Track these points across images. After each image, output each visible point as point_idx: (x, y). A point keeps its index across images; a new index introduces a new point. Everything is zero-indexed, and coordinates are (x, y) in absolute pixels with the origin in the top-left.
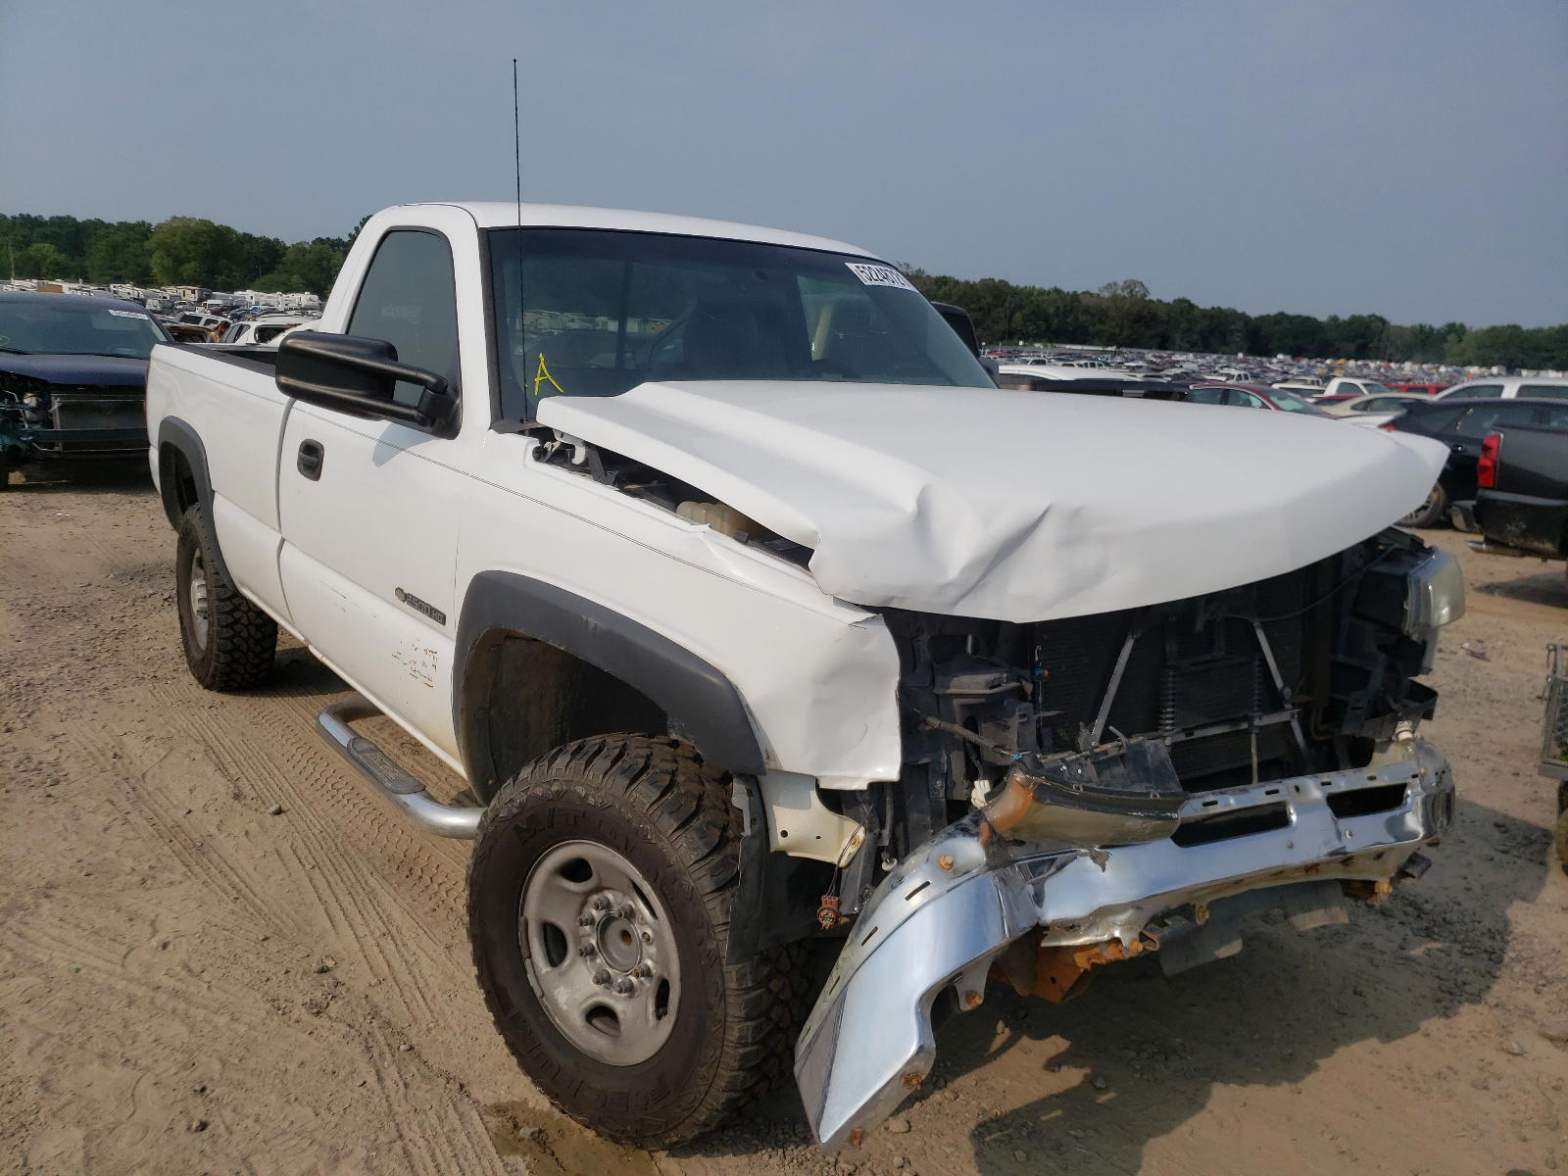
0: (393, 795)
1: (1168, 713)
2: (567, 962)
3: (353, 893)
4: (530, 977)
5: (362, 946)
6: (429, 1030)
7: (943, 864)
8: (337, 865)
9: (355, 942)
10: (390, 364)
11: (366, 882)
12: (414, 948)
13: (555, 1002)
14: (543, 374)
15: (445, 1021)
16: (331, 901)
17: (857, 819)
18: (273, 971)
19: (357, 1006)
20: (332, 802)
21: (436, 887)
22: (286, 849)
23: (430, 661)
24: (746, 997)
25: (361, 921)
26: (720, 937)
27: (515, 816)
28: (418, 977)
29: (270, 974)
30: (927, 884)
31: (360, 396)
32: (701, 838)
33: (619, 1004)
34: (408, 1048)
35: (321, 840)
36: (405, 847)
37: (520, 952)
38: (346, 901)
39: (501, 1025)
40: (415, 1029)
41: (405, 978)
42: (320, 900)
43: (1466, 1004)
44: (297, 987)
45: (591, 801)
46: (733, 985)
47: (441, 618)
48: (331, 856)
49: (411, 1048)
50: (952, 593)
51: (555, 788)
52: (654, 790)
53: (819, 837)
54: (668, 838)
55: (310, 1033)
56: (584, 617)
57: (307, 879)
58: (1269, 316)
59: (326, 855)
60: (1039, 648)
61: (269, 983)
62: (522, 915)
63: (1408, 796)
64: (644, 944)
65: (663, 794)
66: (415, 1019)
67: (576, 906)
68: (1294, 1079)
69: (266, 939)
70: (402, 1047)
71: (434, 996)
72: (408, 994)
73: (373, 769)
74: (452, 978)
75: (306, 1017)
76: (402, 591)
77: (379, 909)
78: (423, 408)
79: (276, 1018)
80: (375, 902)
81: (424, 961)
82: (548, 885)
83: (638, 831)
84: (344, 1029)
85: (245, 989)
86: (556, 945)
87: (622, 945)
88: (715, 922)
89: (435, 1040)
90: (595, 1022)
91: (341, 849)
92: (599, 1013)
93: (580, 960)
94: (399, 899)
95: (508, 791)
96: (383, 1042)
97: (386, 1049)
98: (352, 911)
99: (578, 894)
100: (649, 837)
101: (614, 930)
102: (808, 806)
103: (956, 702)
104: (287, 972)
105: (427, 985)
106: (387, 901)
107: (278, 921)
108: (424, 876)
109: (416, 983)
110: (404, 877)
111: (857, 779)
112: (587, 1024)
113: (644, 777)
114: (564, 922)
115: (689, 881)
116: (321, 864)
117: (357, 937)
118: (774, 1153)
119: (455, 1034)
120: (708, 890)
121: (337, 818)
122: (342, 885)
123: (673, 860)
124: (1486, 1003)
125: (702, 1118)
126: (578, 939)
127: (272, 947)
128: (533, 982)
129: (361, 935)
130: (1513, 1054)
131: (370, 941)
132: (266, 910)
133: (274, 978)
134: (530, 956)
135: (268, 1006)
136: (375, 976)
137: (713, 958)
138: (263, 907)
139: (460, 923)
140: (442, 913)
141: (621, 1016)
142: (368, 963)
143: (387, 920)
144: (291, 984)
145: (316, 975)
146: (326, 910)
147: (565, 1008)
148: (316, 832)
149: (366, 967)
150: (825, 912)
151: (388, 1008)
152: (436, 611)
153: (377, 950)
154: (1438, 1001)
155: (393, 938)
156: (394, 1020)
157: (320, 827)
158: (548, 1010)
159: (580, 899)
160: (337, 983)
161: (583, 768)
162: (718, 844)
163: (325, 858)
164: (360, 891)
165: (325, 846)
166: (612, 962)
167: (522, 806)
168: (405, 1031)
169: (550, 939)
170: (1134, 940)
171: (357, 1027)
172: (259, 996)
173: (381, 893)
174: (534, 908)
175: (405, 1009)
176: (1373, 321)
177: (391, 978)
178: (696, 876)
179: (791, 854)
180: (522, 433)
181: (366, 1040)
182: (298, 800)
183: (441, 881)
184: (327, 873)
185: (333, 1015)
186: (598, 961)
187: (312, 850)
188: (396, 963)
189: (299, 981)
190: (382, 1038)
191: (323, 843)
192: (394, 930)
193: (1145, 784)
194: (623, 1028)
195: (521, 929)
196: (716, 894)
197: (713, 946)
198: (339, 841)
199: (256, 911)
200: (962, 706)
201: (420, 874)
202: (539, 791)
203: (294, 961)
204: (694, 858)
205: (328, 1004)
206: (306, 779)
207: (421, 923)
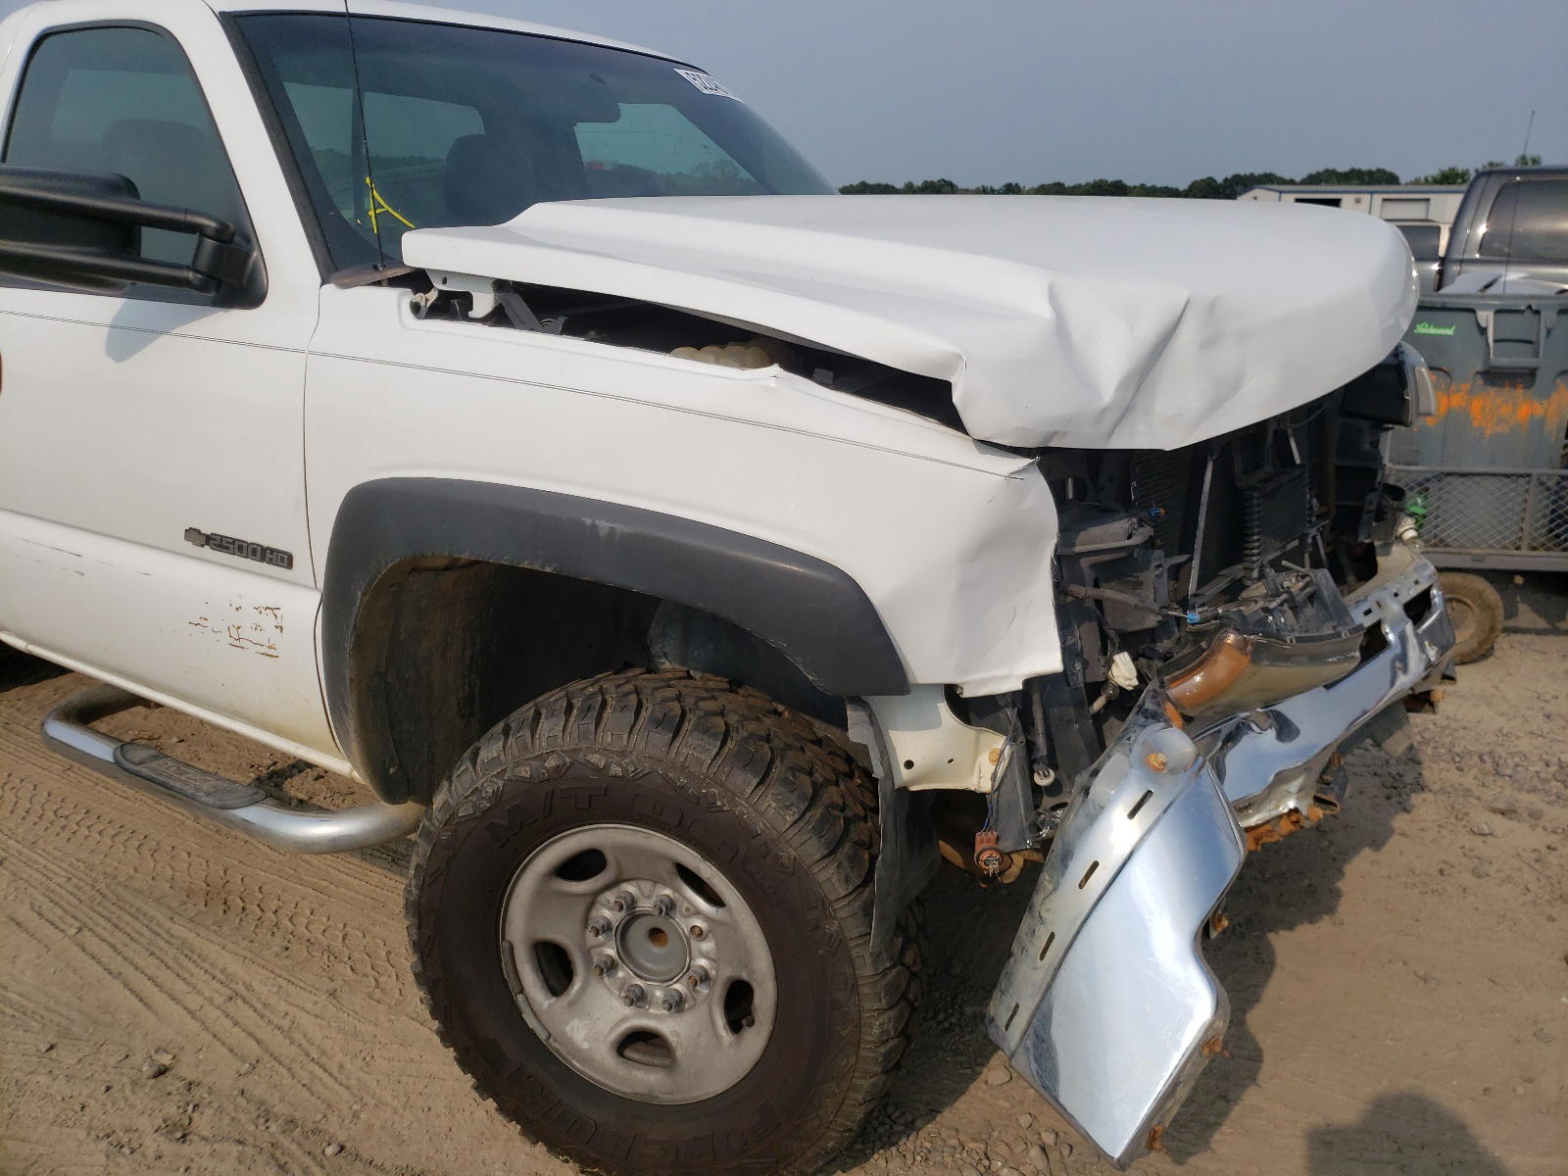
0: (220, 811)
1: (1254, 542)
2: (577, 985)
3: (156, 951)
4: (528, 1017)
5: (203, 1023)
6: (356, 1116)
7: (1156, 764)
8: (115, 920)
9: (188, 1019)
10: (128, 203)
11: (168, 932)
12: (283, 1007)
13: (570, 1042)
14: (377, 206)
15: (373, 1097)
16: (129, 971)
17: (997, 728)
18: (85, 1091)
19: (235, 1110)
20: (65, 835)
21: (273, 916)
22: (24, 912)
23: (268, 621)
24: (883, 983)
25: (187, 988)
26: (842, 914)
27: (486, 812)
28: (306, 1045)
29: (82, 1099)
30: (1149, 793)
31: (88, 254)
32: (791, 792)
33: (667, 1026)
34: (338, 1149)
35: (75, 891)
36: (204, 874)
37: (507, 988)
38: (151, 965)
39: (486, 1086)
40: (333, 1119)
41: (287, 1050)
42: (110, 973)
43: (1413, 794)
44: (132, 1106)
45: (616, 770)
46: (869, 971)
47: (285, 560)
48: (99, 909)
49: (342, 1148)
50: (1109, 421)
51: (551, 763)
52: (711, 740)
53: (951, 761)
54: (746, 800)
55: (187, 1169)
56: (589, 521)
57: (76, 948)
58: (851, 186)
59: (91, 908)
60: (1134, 484)
61: (87, 1110)
62: (503, 939)
63: (1434, 596)
64: (692, 941)
65: (723, 743)
66: (329, 1106)
67: (579, 910)
68: (1331, 910)
69: (52, 1047)
70: (329, 1151)
71: (341, 1067)
72: (302, 1073)
73: (171, 783)
74: (356, 1035)
75: (169, 1148)
76: (199, 532)
77: (206, 966)
78: (202, 265)
79: (122, 1160)
80: (195, 957)
81: (306, 1022)
82: (540, 895)
83: (699, 798)
84: (236, 1149)
85: (55, 1129)
86: (556, 966)
87: (656, 950)
88: (832, 897)
89: (369, 1128)
90: (628, 1053)
91: (111, 896)
92: (638, 1042)
93: (594, 981)
94: (230, 946)
95: (466, 779)
96: (298, 1153)
97: (308, 1161)
98: (166, 977)
99: (583, 895)
100: (719, 803)
101: (638, 931)
102: (938, 724)
103: (1085, 562)
104: (108, 1089)
105: (324, 1053)
106: (211, 950)
107: (57, 1019)
108: (248, 906)
109: (307, 1055)
110: (221, 913)
111: (1008, 677)
112: (622, 1059)
113: (686, 726)
114: (563, 934)
115: (789, 852)
116: (90, 924)
117: (190, 1012)
118: (888, 1153)
119: (395, 1111)
120: (817, 857)
121: (83, 855)
122: (134, 945)
123: (760, 827)
124: (1430, 791)
125: (831, 1144)
126: (587, 953)
127: (67, 1057)
128: (531, 1022)
129: (194, 1007)
130: (1484, 835)
131: (214, 1013)
132: (31, 1006)
133: (92, 1102)
134: (522, 991)
135: (104, 1144)
136: (243, 1060)
137: (836, 943)
138: (25, 1003)
139: (332, 958)
140: (299, 950)
141: (672, 1039)
142: (223, 1044)
143: (226, 979)
144: (122, 1104)
145: (152, 1081)
146: (126, 985)
147: (585, 1046)
148: (62, 881)
149: (224, 1051)
150: (984, 857)
151: (282, 1100)
152: (272, 551)
153: (228, 1024)
154: (1388, 798)
155: (245, 1001)
156: (298, 1115)
157: (63, 873)
158: (560, 1054)
159: (586, 901)
160: (190, 1086)
161: (592, 728)
162: (813, 795)
163: (91, 914)
164: (166, 946)
165: (83, 898)
166: (640, 971)
167: (497, 797)
168: (320, 1126)
169: (543, 962)
170: (1310, 806)
171: (251, 1140)
172: (82, 1135)
173: (198, 943)
174: (519, 925)
175: (307, 1094)
176: (942, 186)
177: (266, 1057)
178: (796, 842)
179: (914, 788)
180: (378, 283)
181: (273, 1156)
182: (12, 843)
183: (274, 908)
184: (105, 934)
185: (207, 1133)
186: (621, 974)
187: (66, 906)
188: (267, 1034)
189: (132, 1098)
190: (294, 1147)
191: (79, 894)
192: (240, 988)
193: (1332, 623)
194: (679, 1053)
195: (505, 958)
196: (829, 859)
197: (834, 928)
198: (102, 886)
199: (16, 1010)
200: (1094, 566)
201: (242, 905)
202: (525, 772)
203: (109, 1069)
204: (789, 819)
205: (191, 1120)
206: (12, 812)
207: (276, 970)
